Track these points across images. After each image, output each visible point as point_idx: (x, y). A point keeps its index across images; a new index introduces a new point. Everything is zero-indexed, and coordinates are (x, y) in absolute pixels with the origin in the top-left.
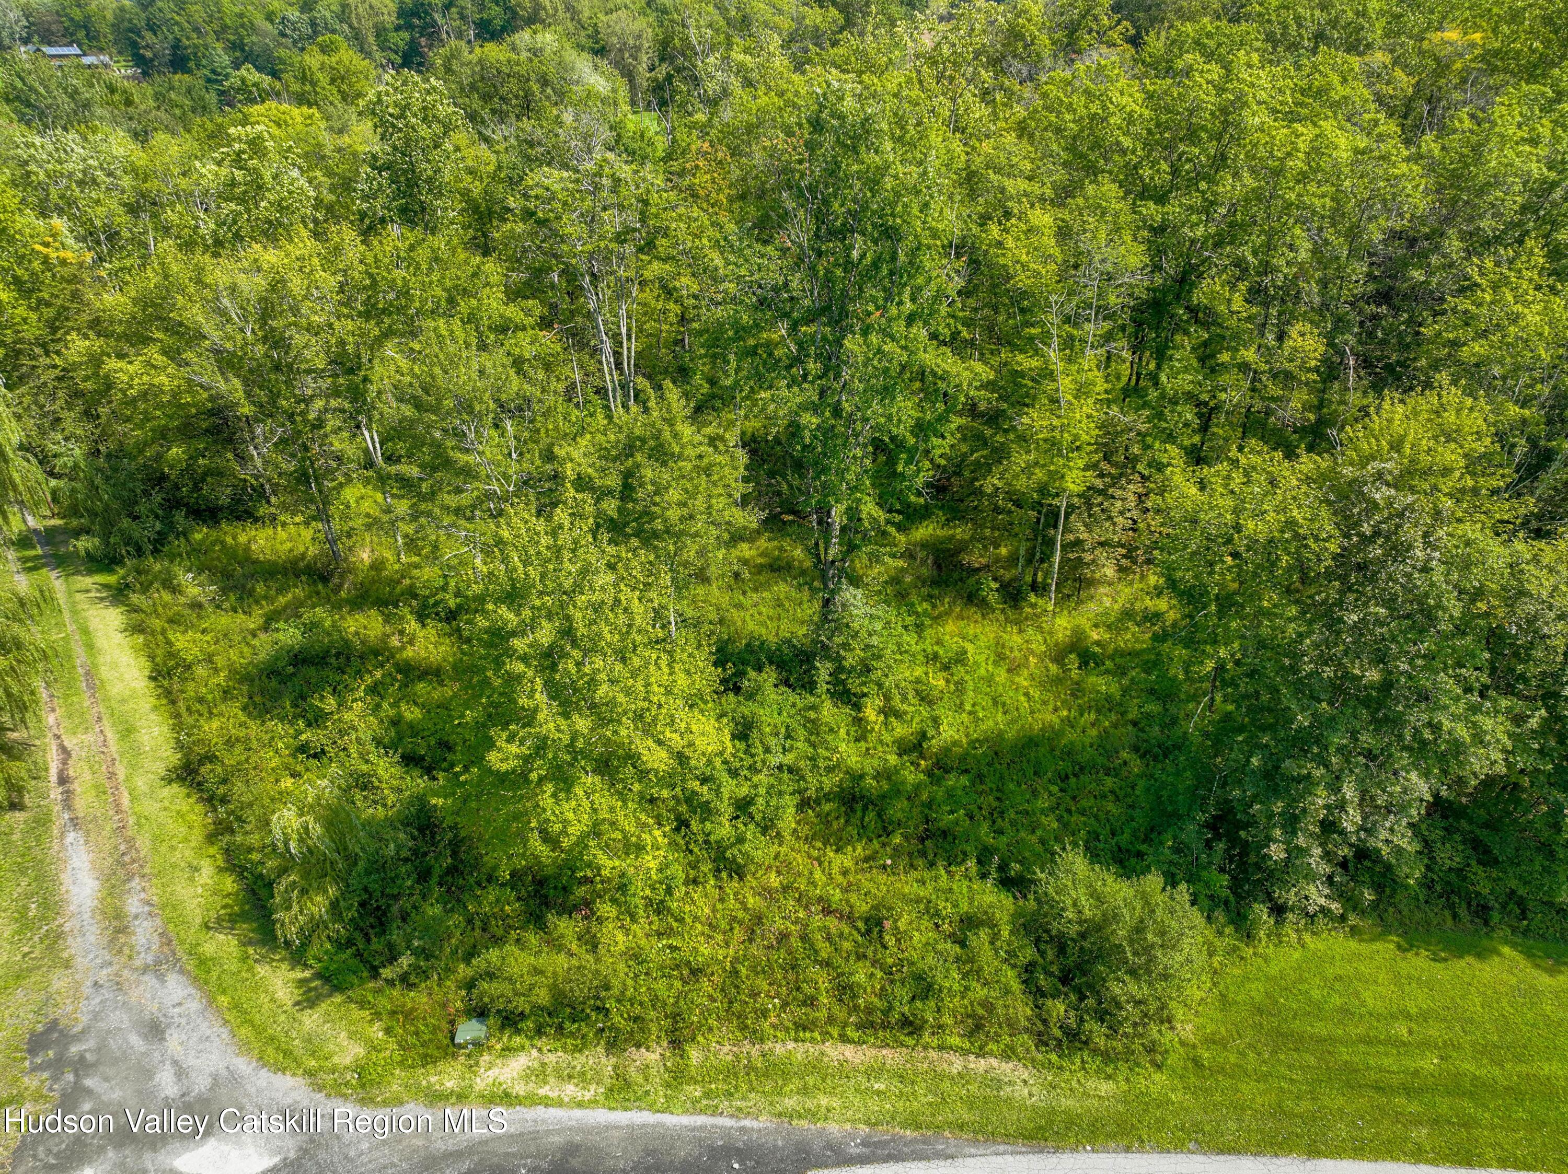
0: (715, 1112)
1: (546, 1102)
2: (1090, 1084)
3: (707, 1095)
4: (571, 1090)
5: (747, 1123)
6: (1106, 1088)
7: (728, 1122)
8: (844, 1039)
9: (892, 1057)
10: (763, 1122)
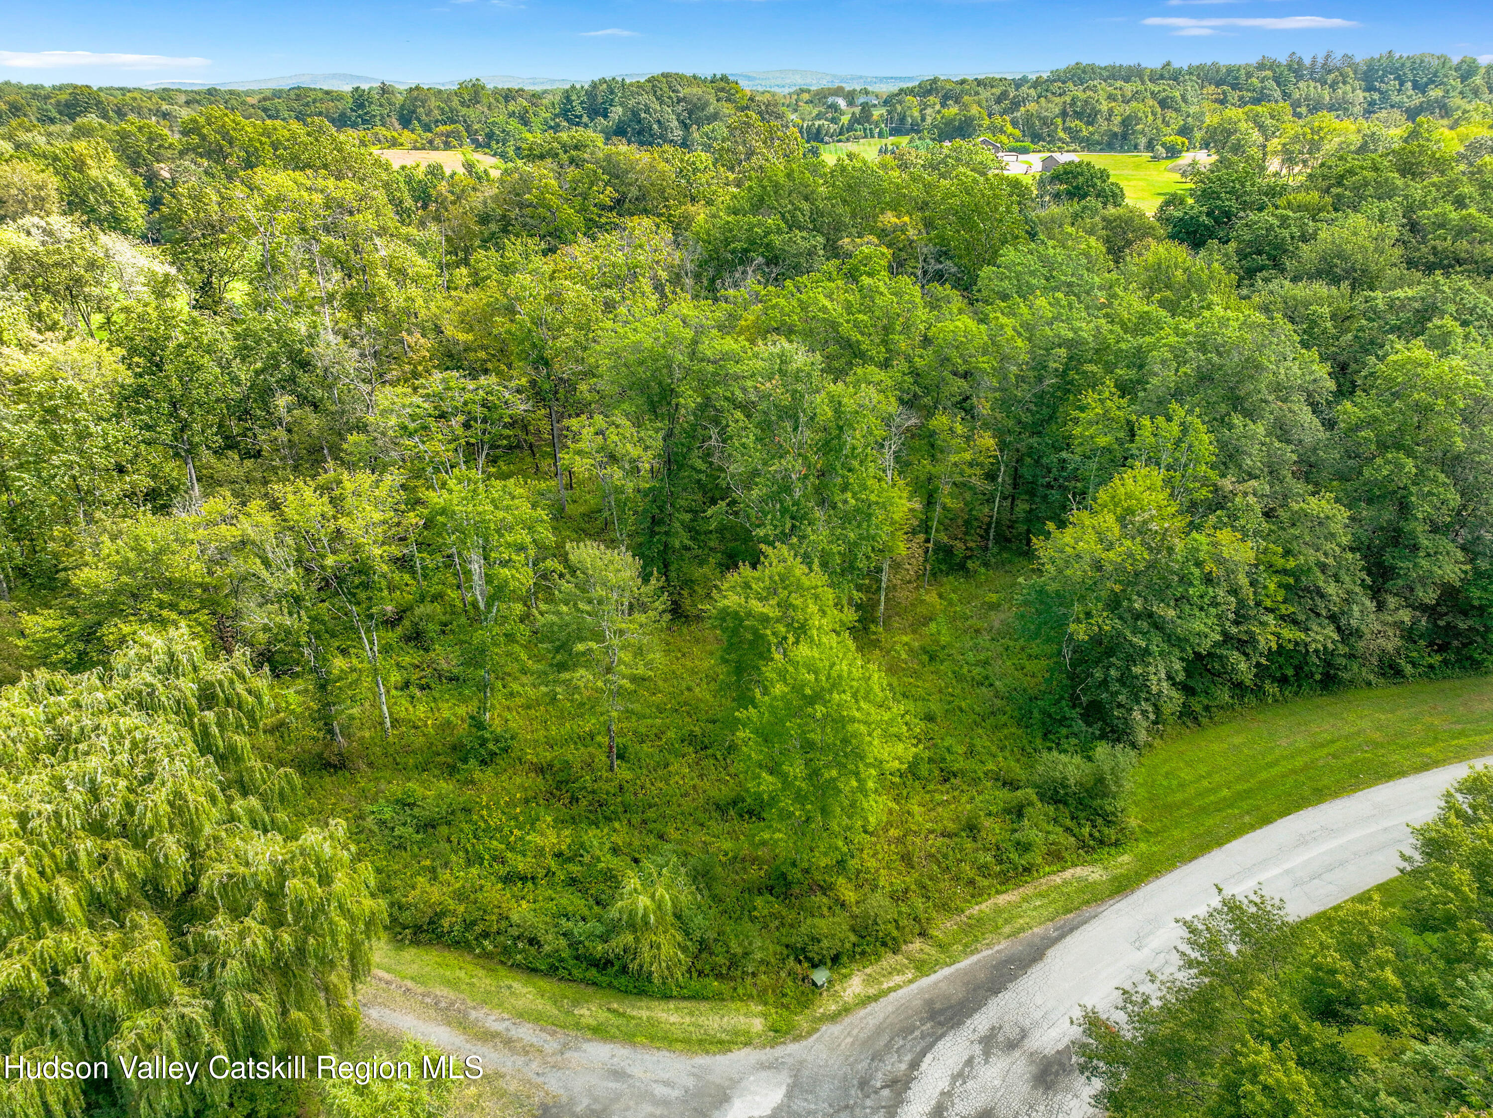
0: (977, 951)
1: (891, 990)
2: (1120, 860)
3: (966, 946)
4: (898, 979)
5: (996, 948)
6: (1126, 858)
7: (990, 952)
8: (998, 892)
9: (1028, 890)
10: (1003, 945)
